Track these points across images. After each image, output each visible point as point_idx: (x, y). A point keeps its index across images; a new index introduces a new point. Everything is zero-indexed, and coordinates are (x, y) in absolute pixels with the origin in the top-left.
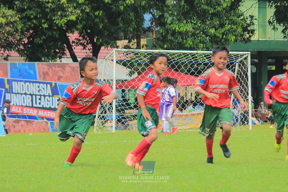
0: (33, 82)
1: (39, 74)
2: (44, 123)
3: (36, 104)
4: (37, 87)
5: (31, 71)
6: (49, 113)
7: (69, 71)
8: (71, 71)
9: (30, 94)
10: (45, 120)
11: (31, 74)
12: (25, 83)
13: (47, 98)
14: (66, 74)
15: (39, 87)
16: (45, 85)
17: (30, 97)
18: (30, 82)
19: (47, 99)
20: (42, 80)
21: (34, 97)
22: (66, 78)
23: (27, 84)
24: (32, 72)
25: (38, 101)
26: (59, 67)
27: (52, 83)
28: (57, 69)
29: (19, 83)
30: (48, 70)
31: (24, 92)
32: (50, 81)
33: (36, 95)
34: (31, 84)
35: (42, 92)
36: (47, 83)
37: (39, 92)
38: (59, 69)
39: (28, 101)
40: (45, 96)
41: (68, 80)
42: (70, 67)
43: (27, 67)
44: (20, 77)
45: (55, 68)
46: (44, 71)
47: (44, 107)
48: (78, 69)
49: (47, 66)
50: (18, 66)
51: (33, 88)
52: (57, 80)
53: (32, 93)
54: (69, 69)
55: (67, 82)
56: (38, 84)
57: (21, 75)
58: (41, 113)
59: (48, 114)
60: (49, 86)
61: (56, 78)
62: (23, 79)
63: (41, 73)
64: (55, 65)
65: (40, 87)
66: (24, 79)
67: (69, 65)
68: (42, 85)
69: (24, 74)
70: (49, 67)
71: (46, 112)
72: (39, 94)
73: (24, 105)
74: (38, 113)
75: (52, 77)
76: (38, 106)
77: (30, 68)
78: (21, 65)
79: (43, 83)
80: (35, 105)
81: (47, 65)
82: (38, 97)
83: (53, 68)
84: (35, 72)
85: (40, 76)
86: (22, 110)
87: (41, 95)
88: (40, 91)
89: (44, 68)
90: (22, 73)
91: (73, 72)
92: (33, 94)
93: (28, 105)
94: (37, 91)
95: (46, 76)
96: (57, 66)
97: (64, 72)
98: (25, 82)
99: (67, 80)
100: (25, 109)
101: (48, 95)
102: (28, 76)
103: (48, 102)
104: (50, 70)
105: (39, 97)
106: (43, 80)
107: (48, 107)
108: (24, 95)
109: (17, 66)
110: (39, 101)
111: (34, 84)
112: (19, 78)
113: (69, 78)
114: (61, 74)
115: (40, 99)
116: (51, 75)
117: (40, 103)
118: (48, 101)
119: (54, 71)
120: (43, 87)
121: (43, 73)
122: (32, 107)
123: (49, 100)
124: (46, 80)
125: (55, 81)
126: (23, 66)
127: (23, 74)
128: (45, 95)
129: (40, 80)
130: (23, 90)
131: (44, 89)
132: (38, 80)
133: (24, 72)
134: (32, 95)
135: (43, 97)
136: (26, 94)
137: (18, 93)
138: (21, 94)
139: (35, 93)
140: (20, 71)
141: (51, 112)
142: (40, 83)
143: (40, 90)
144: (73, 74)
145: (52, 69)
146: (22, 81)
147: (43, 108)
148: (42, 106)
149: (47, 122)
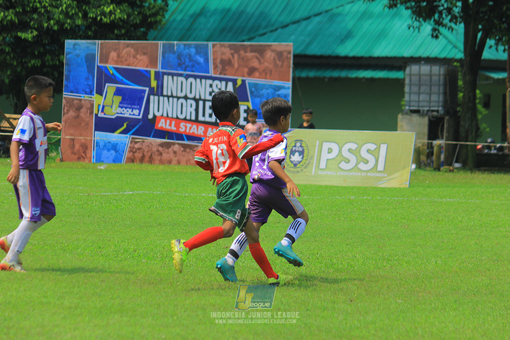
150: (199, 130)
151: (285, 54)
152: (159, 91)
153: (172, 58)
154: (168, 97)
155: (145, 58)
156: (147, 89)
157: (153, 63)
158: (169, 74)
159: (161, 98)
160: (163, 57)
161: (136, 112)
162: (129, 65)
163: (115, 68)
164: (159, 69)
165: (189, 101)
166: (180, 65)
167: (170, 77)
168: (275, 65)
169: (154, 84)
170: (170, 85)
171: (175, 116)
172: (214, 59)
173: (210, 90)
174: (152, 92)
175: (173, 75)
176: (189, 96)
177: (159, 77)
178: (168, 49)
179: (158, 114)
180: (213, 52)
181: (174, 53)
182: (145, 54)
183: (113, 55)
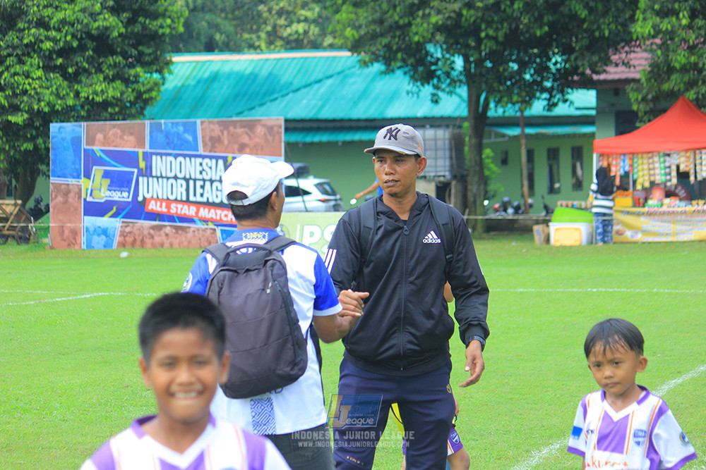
0: (191, 156)
1: (203, 141)
2: (209, 232)
3: (195, 195)
4: (198, 164)
5: (189, 135)
6: (219, 212)
7: (263, 133)
8: (265, 134)
9: (184, 178)
10: (211, 226)
11: (187, 142)
12: (176, 159)
13: (215, 184)
14: (257, 140)
15: (201, 164)
16: (214, 161)
17: (184, 183)
18: (185, 156)
19: (217, 187)
20: (208, 150)
21: (191, 183)
22: (255, 146)
23: (180, 159)
24: (190, 138)
25: (199, 191)
26: (242, 127)
27: (227, 157)
28: (239, 131)
29: (164, 158)
30: (220, 134)
31: (172, 175)
32: (224, 152)
33: (195, 180)
34: (188, 159)
35: (207, 174)
36: (217, 158)
37: (201, 173)
38: (243, 130)
39: (179, 191)
40: (212, 181)
41: (259, 151)
42: (264, 126)
43: (181, 129)
44: (167, 148)
45: (235, 128)
46: (213, 134)
47: (211, 201)
48: (280, 130)
49: (220, 126)
50: (165, 128)
51: (191, 167)
52: (236, 151)
53: (188, 177)
54: (261, 131)
55: (257, 154)
56: (199, 160)
57: (168, 144)
58: (204, 212)
59: (216, 214)
60: (221, 162)
61: (236, 147)
62: (171, 149)
63: (207, 138)
64: (234, 123)
65: (204, 165)
66: (174, 150)
67: (263, 122)
68: (207, 160)
69: (175, 142)
70: (222, 128)
71: (212, 211)
72: (200, 177)
73: (172, 198)
74: (197, 212)
75: (228, 145)
76: (199, 199)
77: (186, 131)
78: (170, 125)
79: (211, 158)
80: (192, 198)
81: (219, 123)
82: (199, 183)
83: (231, 129)
84: (195, 138)
85: (205, 145)
86: (168, 207)
87: (204, 181)
88: (204, 173)
89: (212, 130)
90: (171, 140)
91: (270, 135)
92: (191, 178)
93: (179, 198)
94: (198, 172)
95: (216, 145)
96: (238, 125)
97: (252, 136)
98: (176, 156)
99: (257, 150)
100: (173, 206)
101: (218, 178)
102: (182, 145)
103: (219, 193)
104: (225, 133)
105: (202, 183)
106: (210, 151)
107: (217, 201)
108: (172, 181)
109: (163, 126)
110: (201, 191)
111: (193, 159)
112: (165, 149)
113: (262, 147)
114: (246, 140)
115: (203, 187)
116: (226, 142)
117: (202, 195)
118: (217, 190)
119: (232, 135)
120: (209, 165)
121: (211, 139)
122: (188, 202)
123: (219, 188)
124: (215, 152)
125: (234, 153)
126: (172, 128)
127: (173, 142)
128: (213, 178)
129: (204, 151)
130: (171, 171)
131: (211, 168)
132: (201, 152)
133: (176, 139)
134: (187, 181)
135: (208, 184)
136: (176, 178)
137: (162, 177)
138: (168, 178)
139: (193, 177)
140: (167, 136)
141: (223, 211)
142: (203, 157)
143: (203, 170)
144: (270, 138)
145: (229, 132)
146: (170, 155)
147: (209, 204)
148: (204, 200)
149: (214, 230)
150: (190, 211)
151: (276, 129)
152: (147, 172)
153: (160, 137)
154: (158, 178)
155: (132, 139)
156: (136, 171)
157: (141, 143)
158: (157, 154)
159: (150, 179)
160: (151, 137)
161: (125, 194)
162: (116, 146)
163: (103, 151)
164: (147, 149)
165: (180, 182)
166: (169, 144)
167: (159, 157)
168: (267, 140)
169: (142, 164)
170: (159, 164)
171: (165, 197)
172: (203, 137)
173: (201, 169)
174: (140, 173)
175: (161, 155)
176: (179, 175)
177: (147, 157)
178: (156, 128)
179: (148, 196)
180: (202, 130)
181: (162, 131)
182: (131, 134)
183: (100, 136)
